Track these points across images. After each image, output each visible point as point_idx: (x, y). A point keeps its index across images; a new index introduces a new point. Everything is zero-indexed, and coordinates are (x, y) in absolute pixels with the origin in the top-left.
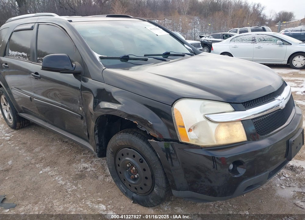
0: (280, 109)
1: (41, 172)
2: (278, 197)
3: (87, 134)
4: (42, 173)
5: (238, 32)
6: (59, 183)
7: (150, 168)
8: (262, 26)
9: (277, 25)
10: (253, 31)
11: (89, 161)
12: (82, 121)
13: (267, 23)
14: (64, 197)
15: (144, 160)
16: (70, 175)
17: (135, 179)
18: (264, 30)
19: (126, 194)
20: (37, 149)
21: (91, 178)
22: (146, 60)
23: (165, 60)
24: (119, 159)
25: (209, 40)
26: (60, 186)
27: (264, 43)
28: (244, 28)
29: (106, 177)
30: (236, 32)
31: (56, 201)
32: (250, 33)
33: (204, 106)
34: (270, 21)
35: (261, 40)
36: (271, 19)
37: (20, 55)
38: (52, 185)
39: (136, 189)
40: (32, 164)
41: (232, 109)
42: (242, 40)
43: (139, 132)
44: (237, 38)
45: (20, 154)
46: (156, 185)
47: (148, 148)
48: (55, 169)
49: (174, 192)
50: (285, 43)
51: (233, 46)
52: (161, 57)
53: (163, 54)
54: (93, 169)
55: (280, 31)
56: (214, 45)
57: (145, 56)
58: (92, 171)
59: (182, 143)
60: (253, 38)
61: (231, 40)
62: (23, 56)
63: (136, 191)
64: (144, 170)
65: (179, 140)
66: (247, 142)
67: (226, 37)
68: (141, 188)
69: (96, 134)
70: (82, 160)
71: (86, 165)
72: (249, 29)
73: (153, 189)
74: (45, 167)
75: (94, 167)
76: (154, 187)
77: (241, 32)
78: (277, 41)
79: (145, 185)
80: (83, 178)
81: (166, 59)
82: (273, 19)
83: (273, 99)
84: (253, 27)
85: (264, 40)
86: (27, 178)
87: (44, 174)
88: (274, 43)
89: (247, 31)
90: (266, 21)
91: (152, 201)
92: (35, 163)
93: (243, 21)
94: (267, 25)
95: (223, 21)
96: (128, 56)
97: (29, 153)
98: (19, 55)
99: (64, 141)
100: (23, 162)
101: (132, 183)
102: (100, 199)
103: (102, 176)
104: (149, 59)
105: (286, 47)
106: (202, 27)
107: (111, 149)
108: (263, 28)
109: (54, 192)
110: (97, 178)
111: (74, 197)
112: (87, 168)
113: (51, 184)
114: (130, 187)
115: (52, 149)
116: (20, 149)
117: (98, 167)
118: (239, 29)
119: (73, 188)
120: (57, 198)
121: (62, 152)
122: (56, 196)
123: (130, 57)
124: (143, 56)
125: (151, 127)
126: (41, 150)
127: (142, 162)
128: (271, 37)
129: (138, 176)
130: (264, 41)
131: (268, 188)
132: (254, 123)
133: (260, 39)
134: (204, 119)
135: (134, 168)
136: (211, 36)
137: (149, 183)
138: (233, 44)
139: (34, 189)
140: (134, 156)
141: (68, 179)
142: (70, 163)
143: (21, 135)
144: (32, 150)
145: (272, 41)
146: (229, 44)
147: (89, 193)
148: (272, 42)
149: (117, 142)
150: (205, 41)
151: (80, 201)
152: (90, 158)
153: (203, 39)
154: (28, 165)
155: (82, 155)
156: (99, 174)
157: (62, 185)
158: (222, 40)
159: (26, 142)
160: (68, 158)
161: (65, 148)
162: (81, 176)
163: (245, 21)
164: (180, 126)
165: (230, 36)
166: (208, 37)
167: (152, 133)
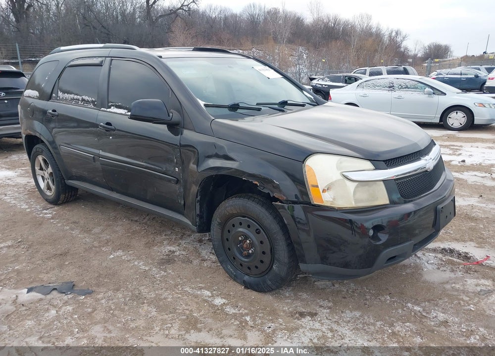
0: (427, 171)
1: (112, 256)
2: (425, 282)
3: (183, 202)
4: (113, 258)
5: (368, 73)
6: (141, 268)
7: (269, 240)
8: (403, 66)
9: (426, 65)
10: (389, 73)
11: (174, 243)
12: (177, 186)
13: (410, 60)
14: (153, 284)
15: (261, 229)
16: (153, 259)
17: (249, 256)
18: (406, 72)
19: (235, 278)
20: (96, 229)
21: (183, 262)
22: (259, 110)
23: (283, 111)
24: (229, 231)
25: (323, 85)
26: (144, 272)
27: (406, 91)
28: (375, 67)
29: (203, 262)
30: (364, 73)
31: (142, 288)
32: (385, 76)
33: (341, 163)
34: (415, 57)
35: (401, 87)
36: (417, 55)
37: (78, 100)
38: (132, 271)
39: (249, 268)
40: (96, 247)
41: (372, 167)
42: (375, 86)
43: (256, 197)
44: (367, 83)
45: (74, 235)
46: (276, 261)
47: (267, 215)
48: (130, 252)
49: (302, 266)
50: (436, 92)
51: (362, 94)
52: (276, 106)
53: (279, 103)
54: (184, 253)
55: (429, 74)
56: (332, 92)
57: (258, 104)
58: (182, 254)
59: (315, 205)
60: (390, 83)
61: (358, 86)
62: (83, 100)
63: (248, 271)
64: (262, 242)
65: (312, 201)
66: (389, 206)
67: (349, 80)
68: (257, 267)
69: (198, 201)
70: (165, 243)
71: (172, 248)
72: (384, 69)
73: (272, 266)
74: (115, 250)
75: (184, 250)
76: (273, 265)
77: (371, 74)
78: (425, 88)
79: (262, 262)
80: (172, 263)
81: (283, 109)
82: (419, 55)
83: (419, 159)
84: (389, 67)
85: (407, 87)
86: (95, 263)
87: (116, 258)
88: (420, 92)
89: (380, 73)
90: (409, 57)
91: (269, 283)
92: (100, 247)
93: (374, 57)
94: (411, 64)
95: (344, 54)
96: (238, 105)
97: (86, 235)
98: (76, 99)
99: (132, 220)
100: (82, 244)
101: (244, 262)
102: (201, 285)
103: (198, 260)
104: (263, 108)
105: (437, 98)
106: (311, 63)
107: (218, 220)
108: (404, 68)
109: (138, 278)
110: (191, 262)
111: (166, 284)
112: (174, 252)
113: (131, 269)
114: (241, 267)
115: (117, 229)
116: (72, 229)
117: (189, 250)
118: (368, 69)
119: (162, 274)
120: (143, 284)
121: (134, 233)
122: (141, 282)
123: (241, 105)
124: (255, 105)
125: (277, 187)
126: (103, 231)
127: (258, 233)
128: (416, 82)
129: (252, 251)
130: (407, 89)
131: (413, 272)
132: (398, 184)
133: (400, 85)
134: (342, 178)
135: (248, 241)
136: (326, 79)
137: (267, 259)
138: (361, 92)
139: (110, 274)
140: (249, 226)
141: (151, 264)
142: (149, 245)
143: (66, 212)
144: (90, 230)
145: (417, 88)
146: (356, 92)
147: (185, 279)
148: (417, 90)
149: (227, 209)
150: (317, 85)
151: (175, 287)
152: (175, 240)
153: (315, 82)
154: (91, 248)
155: (164, 237)
156: (193, 257)
157: (145, 271)
158: (344, 85)
159: (77, 221)
160: (144, 241)
161: (137, 228)
162: (169, 260)
163: (377, 56)
164: (313, 186)
165: (356, 80)
166: (323, 79)
167: (276, 195)
